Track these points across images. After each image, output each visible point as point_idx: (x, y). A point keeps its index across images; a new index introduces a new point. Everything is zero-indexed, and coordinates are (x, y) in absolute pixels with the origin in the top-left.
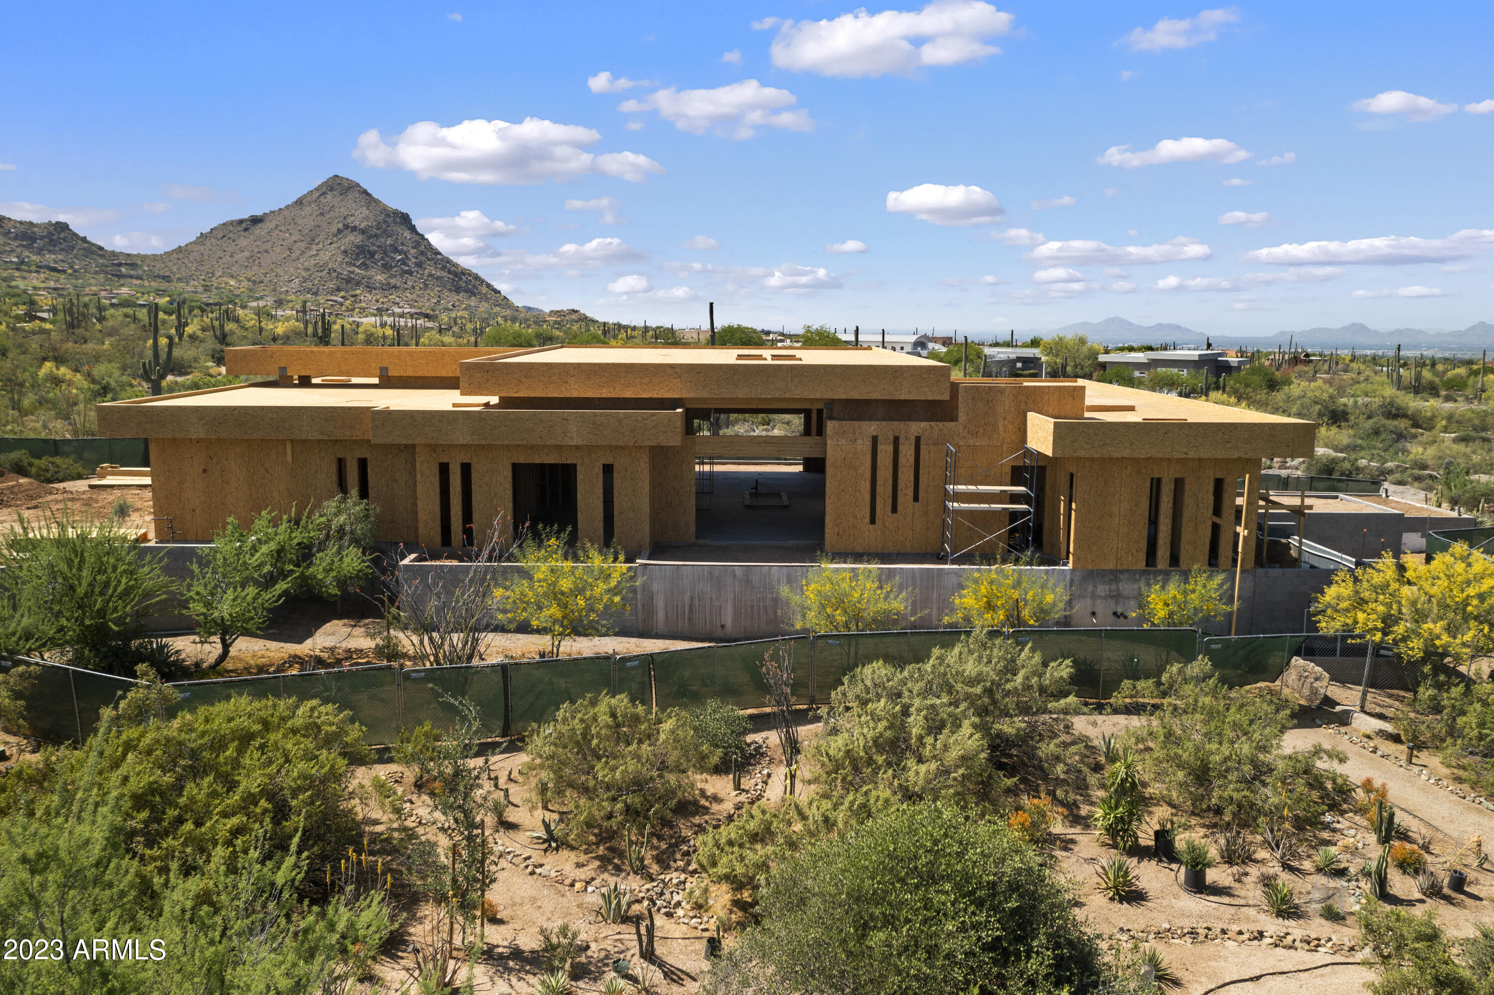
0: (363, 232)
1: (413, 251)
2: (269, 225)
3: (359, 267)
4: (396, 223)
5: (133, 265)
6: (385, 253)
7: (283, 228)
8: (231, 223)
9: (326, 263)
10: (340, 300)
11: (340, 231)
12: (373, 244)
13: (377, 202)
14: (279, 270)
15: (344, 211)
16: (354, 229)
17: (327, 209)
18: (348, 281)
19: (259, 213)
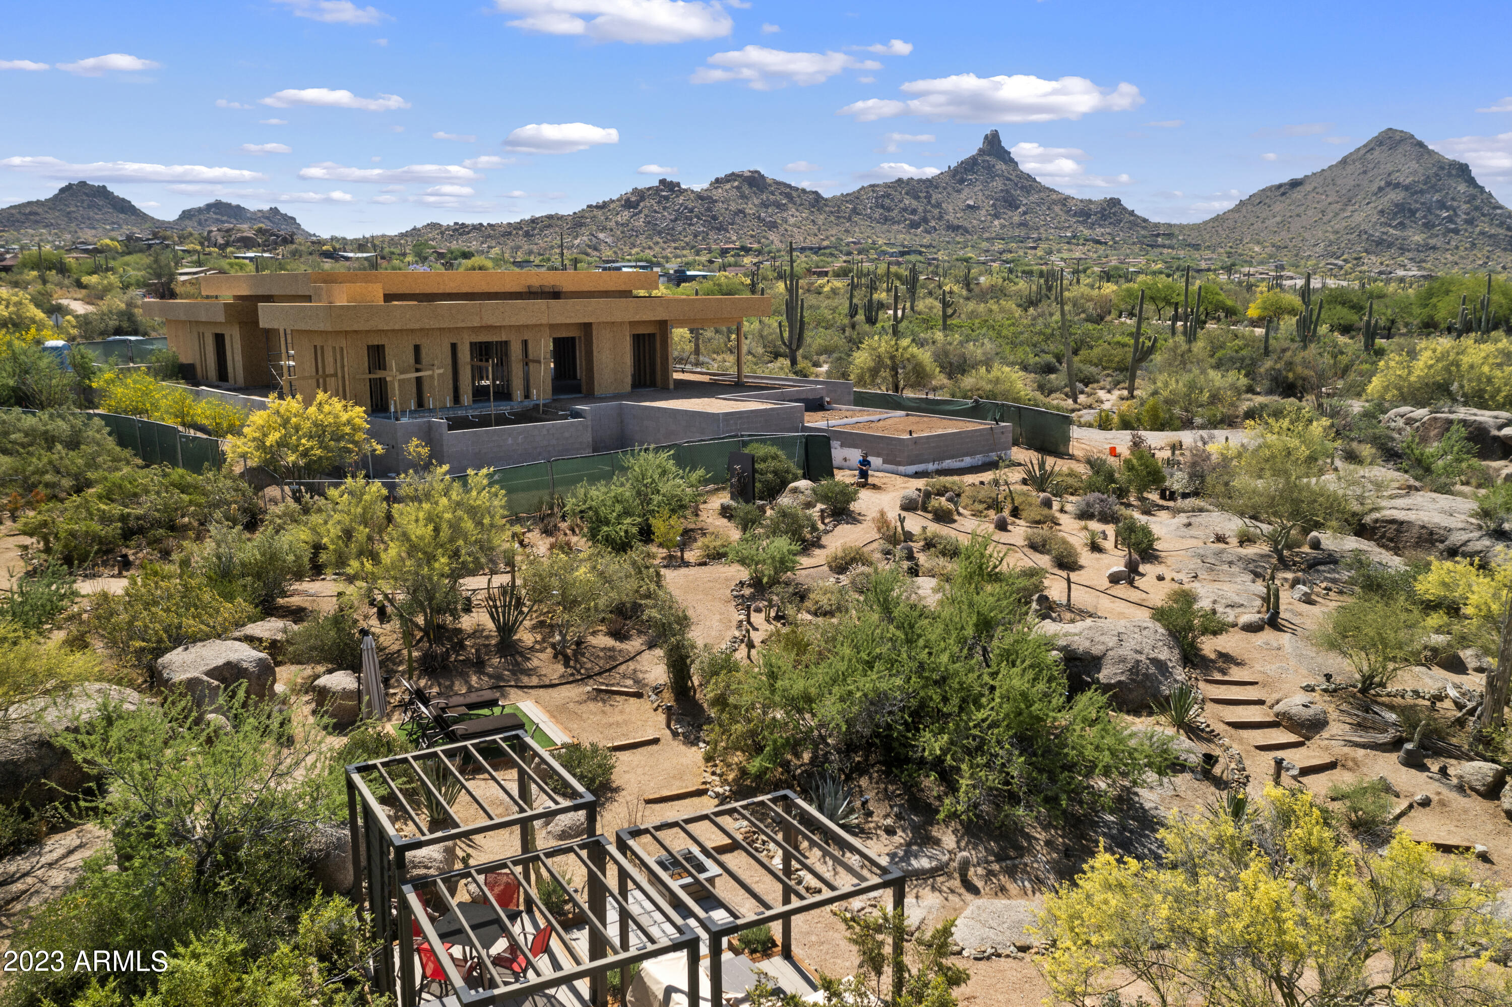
0: (1407, 188)
1: (1465, 207)
2: (1308, 187)
3: (1395, 227)
4: (1449, 175)
5: (1170, 236)
6: (1429, 210)
7: (1320, 190)
8: (1270, 189)
9: (1359, 225)
10: (1340, 263)
11: (1380, 189)
12: (1416, 201)
13: (1431, 153)
14: (1307, 235)
15: (1390, 167)
16: (1397, 185)
17: (1371, 166)
18: (1379, 243)
19: (1299, 175)
